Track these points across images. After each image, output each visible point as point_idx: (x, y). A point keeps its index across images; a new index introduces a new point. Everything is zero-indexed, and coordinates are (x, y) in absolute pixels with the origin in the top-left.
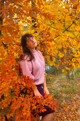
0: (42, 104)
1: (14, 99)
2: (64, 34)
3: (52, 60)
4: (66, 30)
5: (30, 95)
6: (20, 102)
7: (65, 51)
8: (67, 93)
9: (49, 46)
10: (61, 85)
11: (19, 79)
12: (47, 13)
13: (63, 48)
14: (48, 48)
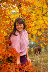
0: (24, 69)
1: (3, 66)
2: (42, 18)
3: (32, 37)
4: (44, 15)
5: (15, 63)
6: (7, 68)
7: (43, 31)
8: (45, 62)
9: (31, 27)
10: (40, 56)
11: (7, 51)
12: (27, 2)
13: (41, 29)
14: (29, 28)
